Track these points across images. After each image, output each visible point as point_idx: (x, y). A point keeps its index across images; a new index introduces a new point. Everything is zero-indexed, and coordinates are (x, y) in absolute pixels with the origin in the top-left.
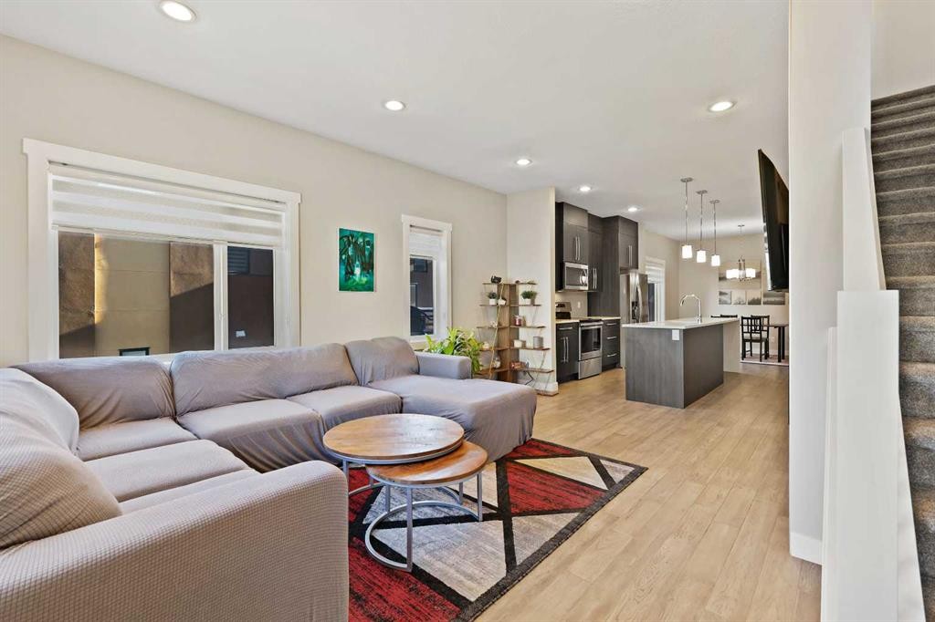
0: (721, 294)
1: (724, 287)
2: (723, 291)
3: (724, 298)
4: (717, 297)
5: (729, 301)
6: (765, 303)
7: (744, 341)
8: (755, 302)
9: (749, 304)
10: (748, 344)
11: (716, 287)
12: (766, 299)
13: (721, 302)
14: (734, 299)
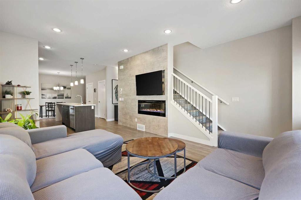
0: (42, 95)
1: (44, 92)
3: (43, 96)
5: (46, 98)
7: (46, 111)
8: (55, 98)
10: (47, 112)
11: (40, 92)
12: (58, 97)
13: (43, 98)
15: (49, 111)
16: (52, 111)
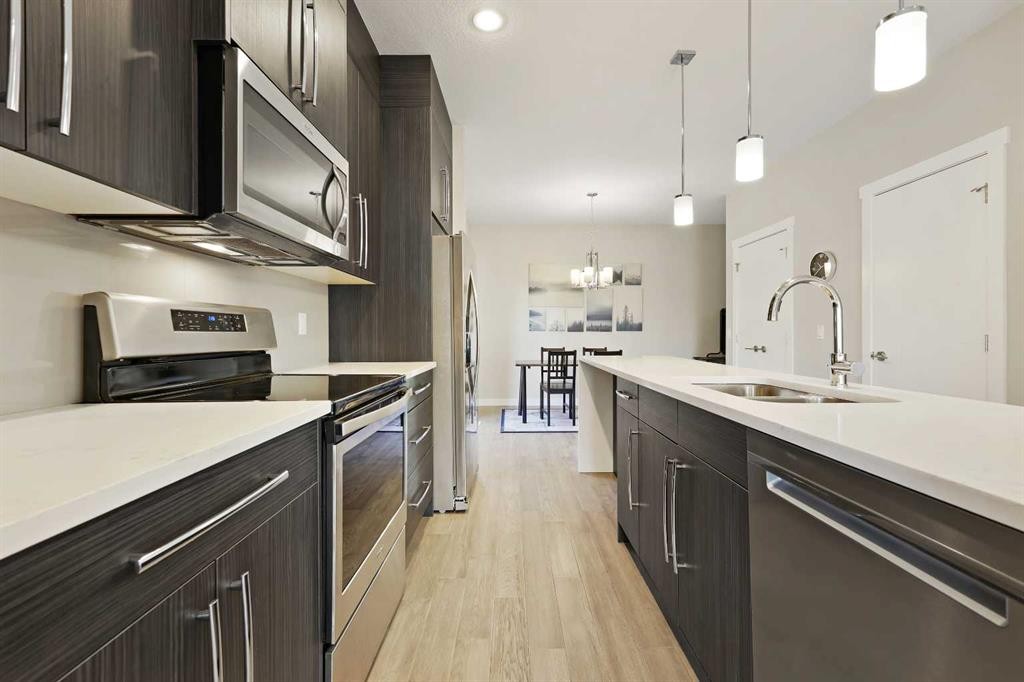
0: (532, 314)
1: (538, 302)
2: (535, 309)
3: (536, 320)
4: (527, 319)
5: (543, 327)
6: (588, 330)
8: (577, 328)
9: (570, 330)
11: (525, 302)
12: (590, 324)
13: (532, 328)
14: (550, 322)
15: (552, 391)
16: (563, 391)
